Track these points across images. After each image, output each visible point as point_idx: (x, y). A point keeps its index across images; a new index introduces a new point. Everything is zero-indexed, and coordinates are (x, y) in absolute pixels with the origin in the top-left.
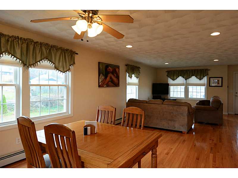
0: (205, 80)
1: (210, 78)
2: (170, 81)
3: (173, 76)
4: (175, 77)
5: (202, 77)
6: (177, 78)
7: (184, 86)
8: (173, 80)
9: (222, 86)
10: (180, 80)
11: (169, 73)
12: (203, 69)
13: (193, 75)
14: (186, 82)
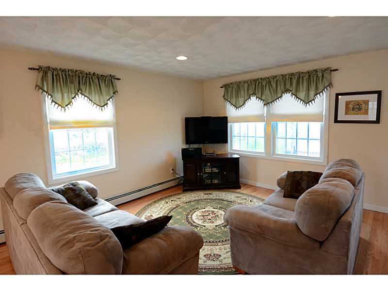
0: (321, 103)
1: (337, 95)
2: (231, 112)
3: (236, 98)
4: (241, 100)
5: (312, 93)
6: (244, 103)
7: (264, 121)
8: (237, 107)
9: (378, 121)
10: (254, 105)
11: (228, 92)
12: (316, 71)
13: (287, 91)
14: (268, 112)
